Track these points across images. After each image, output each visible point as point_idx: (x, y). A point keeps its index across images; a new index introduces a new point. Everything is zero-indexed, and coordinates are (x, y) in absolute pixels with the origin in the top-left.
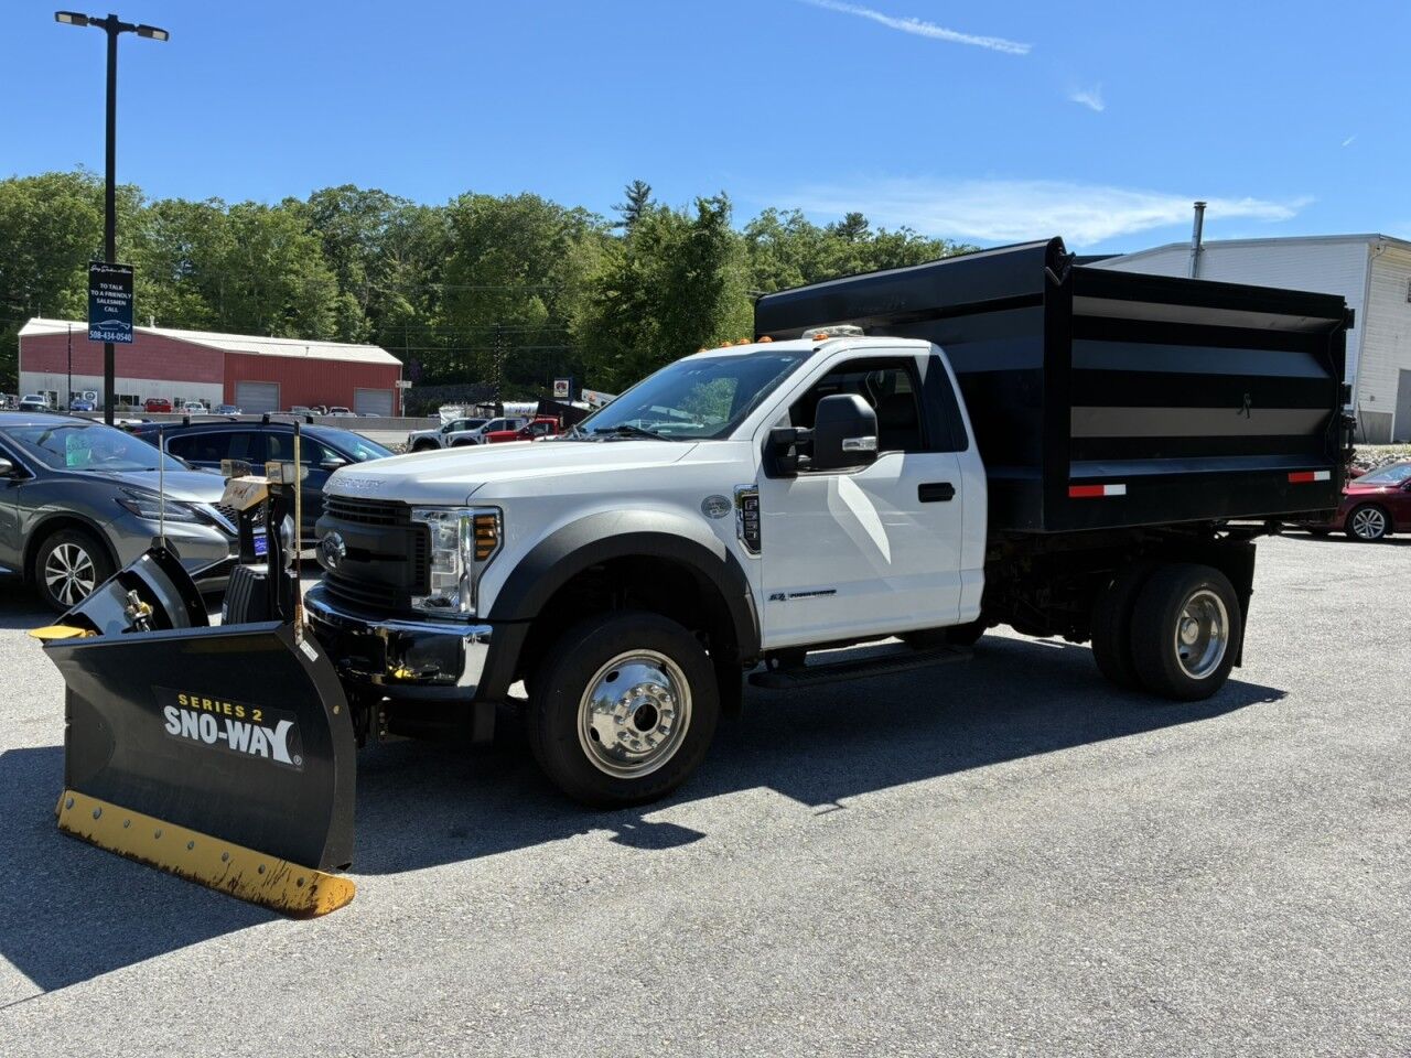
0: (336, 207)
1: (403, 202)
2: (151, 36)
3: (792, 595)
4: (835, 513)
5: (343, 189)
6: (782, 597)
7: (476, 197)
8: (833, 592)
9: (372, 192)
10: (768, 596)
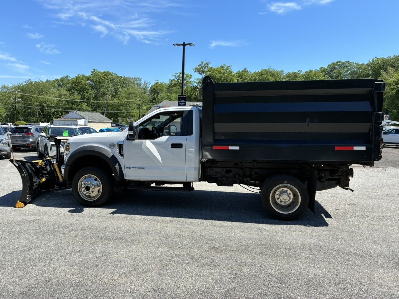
0: (335, 68)
1: (355, 63)
2: (191, 45)
3: (132, 168)
4: (144, 149)
5: (337, 63)
6: (129, 168)
7: (378, 59)
8: (144, 168)
9: (346, 62)
10: (126, 167)
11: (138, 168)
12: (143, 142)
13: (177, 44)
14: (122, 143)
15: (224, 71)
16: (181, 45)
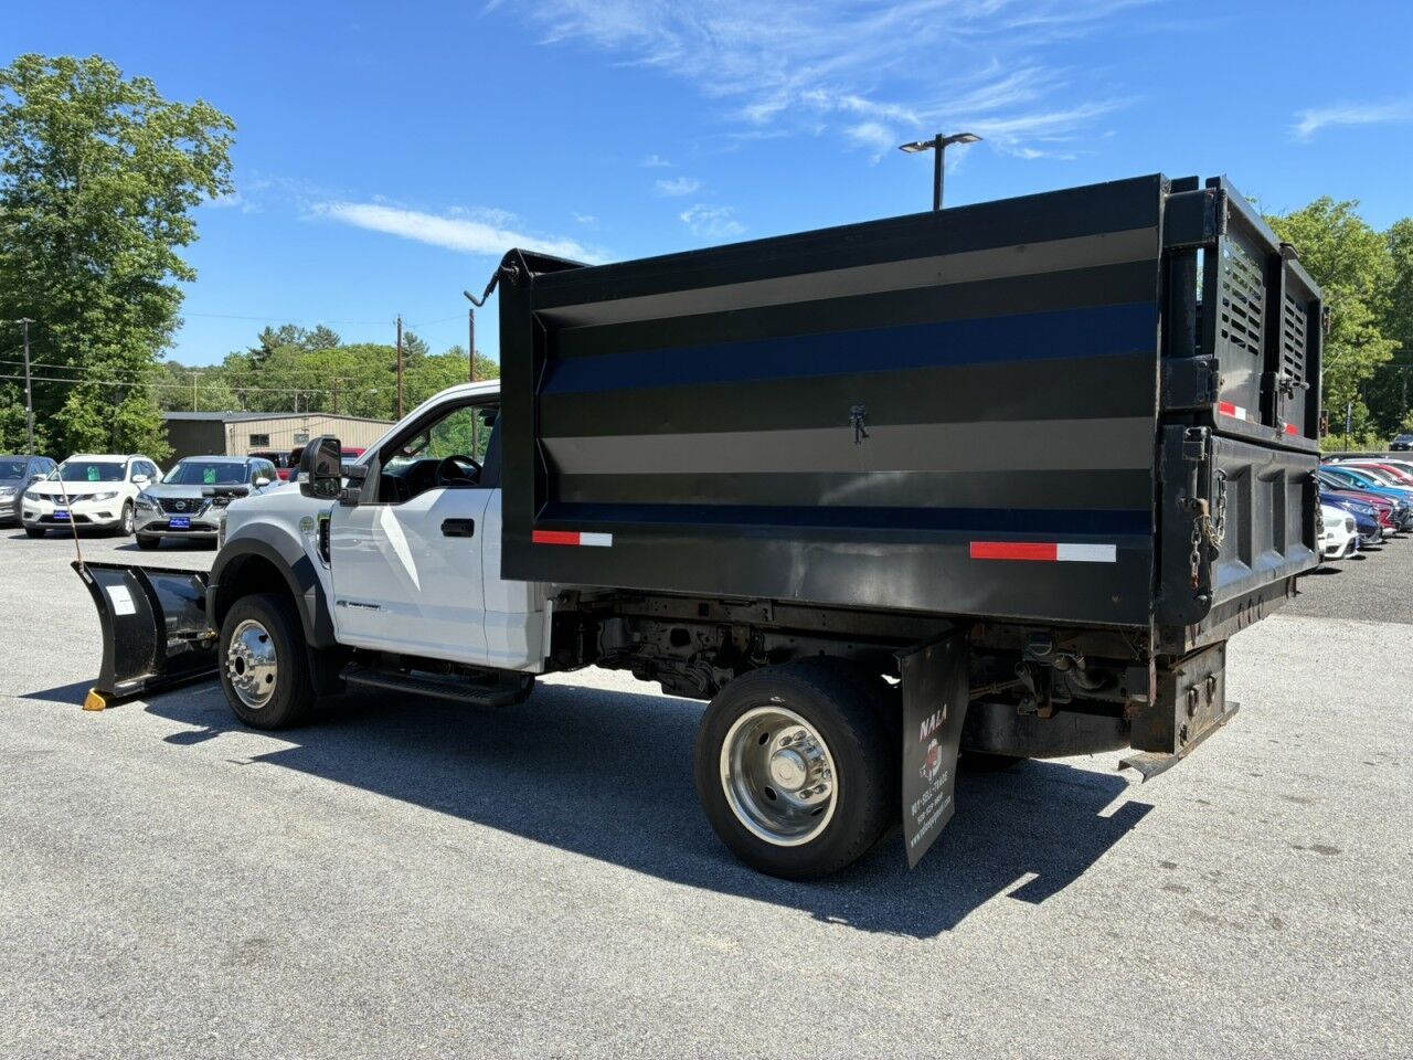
3: (350, 604)
6: (345, 604)
10: (337, 601)
11: (365, 605)
12: (373, 512)
13: (914, 145)
14: (327, 518)
15: (1320, 227)
16: (927, 145)
